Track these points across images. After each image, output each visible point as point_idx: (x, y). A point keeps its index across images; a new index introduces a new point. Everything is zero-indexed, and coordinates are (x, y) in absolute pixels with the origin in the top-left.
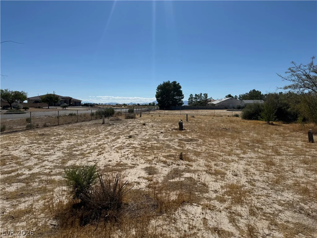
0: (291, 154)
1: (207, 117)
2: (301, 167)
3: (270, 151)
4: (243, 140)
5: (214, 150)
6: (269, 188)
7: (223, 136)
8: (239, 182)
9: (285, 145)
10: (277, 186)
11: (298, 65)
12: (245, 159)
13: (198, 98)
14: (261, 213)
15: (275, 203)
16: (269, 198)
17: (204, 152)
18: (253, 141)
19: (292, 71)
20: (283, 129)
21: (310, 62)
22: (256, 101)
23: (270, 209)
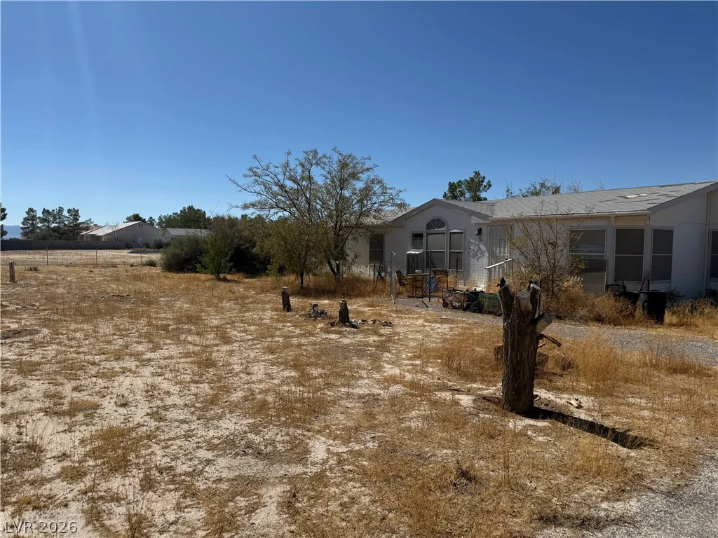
0: (249, 337)
1: (77, 268)
2: (262, 361)
3: (210, 336)
4: (156, 318)
5: (79, 353)
6: (195, 418)
7: (110, 313)
8: (130, 419)
9: (242, 322)
10: (211, 409)
11: (264, 164)
12: (152, 363)
13: (52, 219)
14: (166, 479)
15: (201, 447)
16: (190, 439)
17: (49, 362)
18: (179, 320)
19: (255, 174)
20: (245, 288)
21: (284, 161)
22: (191, 232)
23: (189, 463)
